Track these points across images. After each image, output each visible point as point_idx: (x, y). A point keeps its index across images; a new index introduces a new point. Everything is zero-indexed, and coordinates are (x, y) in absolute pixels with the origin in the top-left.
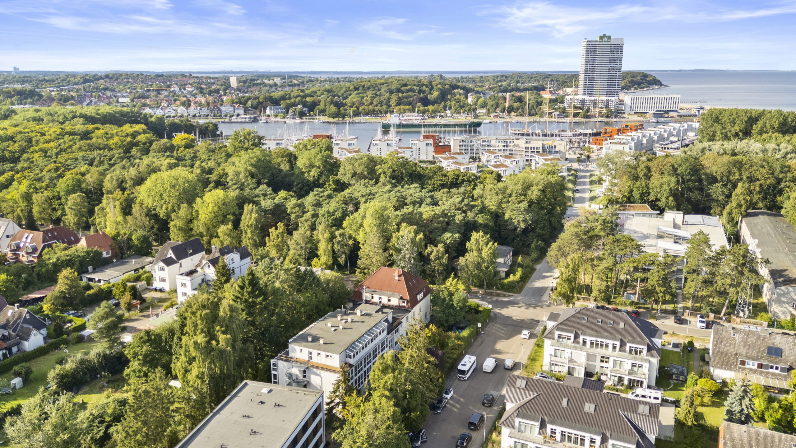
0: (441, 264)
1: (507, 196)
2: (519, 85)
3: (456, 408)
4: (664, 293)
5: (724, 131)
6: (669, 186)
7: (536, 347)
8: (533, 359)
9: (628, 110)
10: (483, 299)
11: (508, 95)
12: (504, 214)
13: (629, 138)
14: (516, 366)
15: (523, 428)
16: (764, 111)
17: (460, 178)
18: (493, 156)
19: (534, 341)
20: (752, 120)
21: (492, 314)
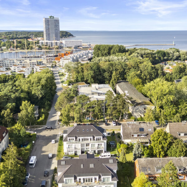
0: (10, 118)
1: (31, 84)
2: (17, 36)
3: (33, 181)
4: (101, 115)
5: (102, 53)
6: (91, 74)
7: (59, 146)
8: (59, 151)
9: (64, 46)
10: (31, 130)
11: (15, 41)
12: (31, 92)
13: (69, 57)
14: (54, 156)
15: (67, 182)
16: (113, 45)
17: (7, 78)
18: (16, 67)
19: (57, 144)
20: (110, 48)
21: (37, 136)
